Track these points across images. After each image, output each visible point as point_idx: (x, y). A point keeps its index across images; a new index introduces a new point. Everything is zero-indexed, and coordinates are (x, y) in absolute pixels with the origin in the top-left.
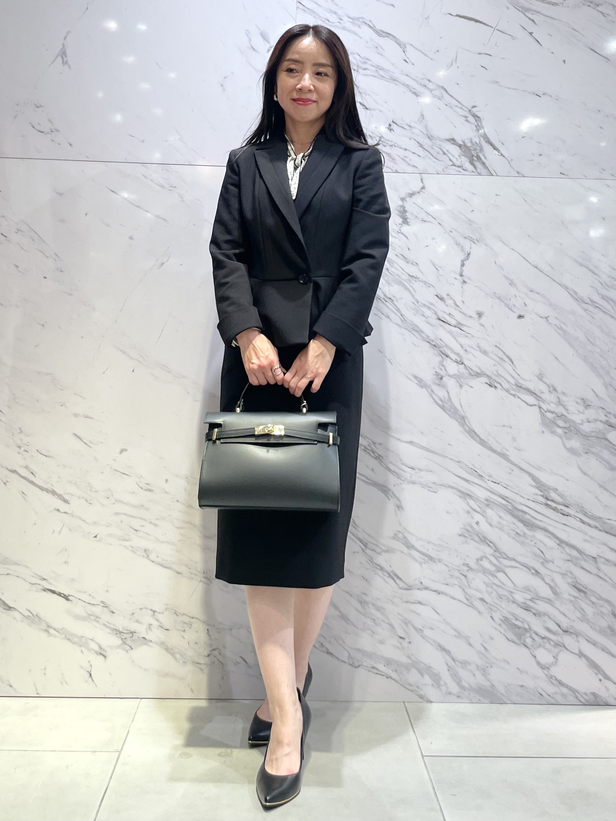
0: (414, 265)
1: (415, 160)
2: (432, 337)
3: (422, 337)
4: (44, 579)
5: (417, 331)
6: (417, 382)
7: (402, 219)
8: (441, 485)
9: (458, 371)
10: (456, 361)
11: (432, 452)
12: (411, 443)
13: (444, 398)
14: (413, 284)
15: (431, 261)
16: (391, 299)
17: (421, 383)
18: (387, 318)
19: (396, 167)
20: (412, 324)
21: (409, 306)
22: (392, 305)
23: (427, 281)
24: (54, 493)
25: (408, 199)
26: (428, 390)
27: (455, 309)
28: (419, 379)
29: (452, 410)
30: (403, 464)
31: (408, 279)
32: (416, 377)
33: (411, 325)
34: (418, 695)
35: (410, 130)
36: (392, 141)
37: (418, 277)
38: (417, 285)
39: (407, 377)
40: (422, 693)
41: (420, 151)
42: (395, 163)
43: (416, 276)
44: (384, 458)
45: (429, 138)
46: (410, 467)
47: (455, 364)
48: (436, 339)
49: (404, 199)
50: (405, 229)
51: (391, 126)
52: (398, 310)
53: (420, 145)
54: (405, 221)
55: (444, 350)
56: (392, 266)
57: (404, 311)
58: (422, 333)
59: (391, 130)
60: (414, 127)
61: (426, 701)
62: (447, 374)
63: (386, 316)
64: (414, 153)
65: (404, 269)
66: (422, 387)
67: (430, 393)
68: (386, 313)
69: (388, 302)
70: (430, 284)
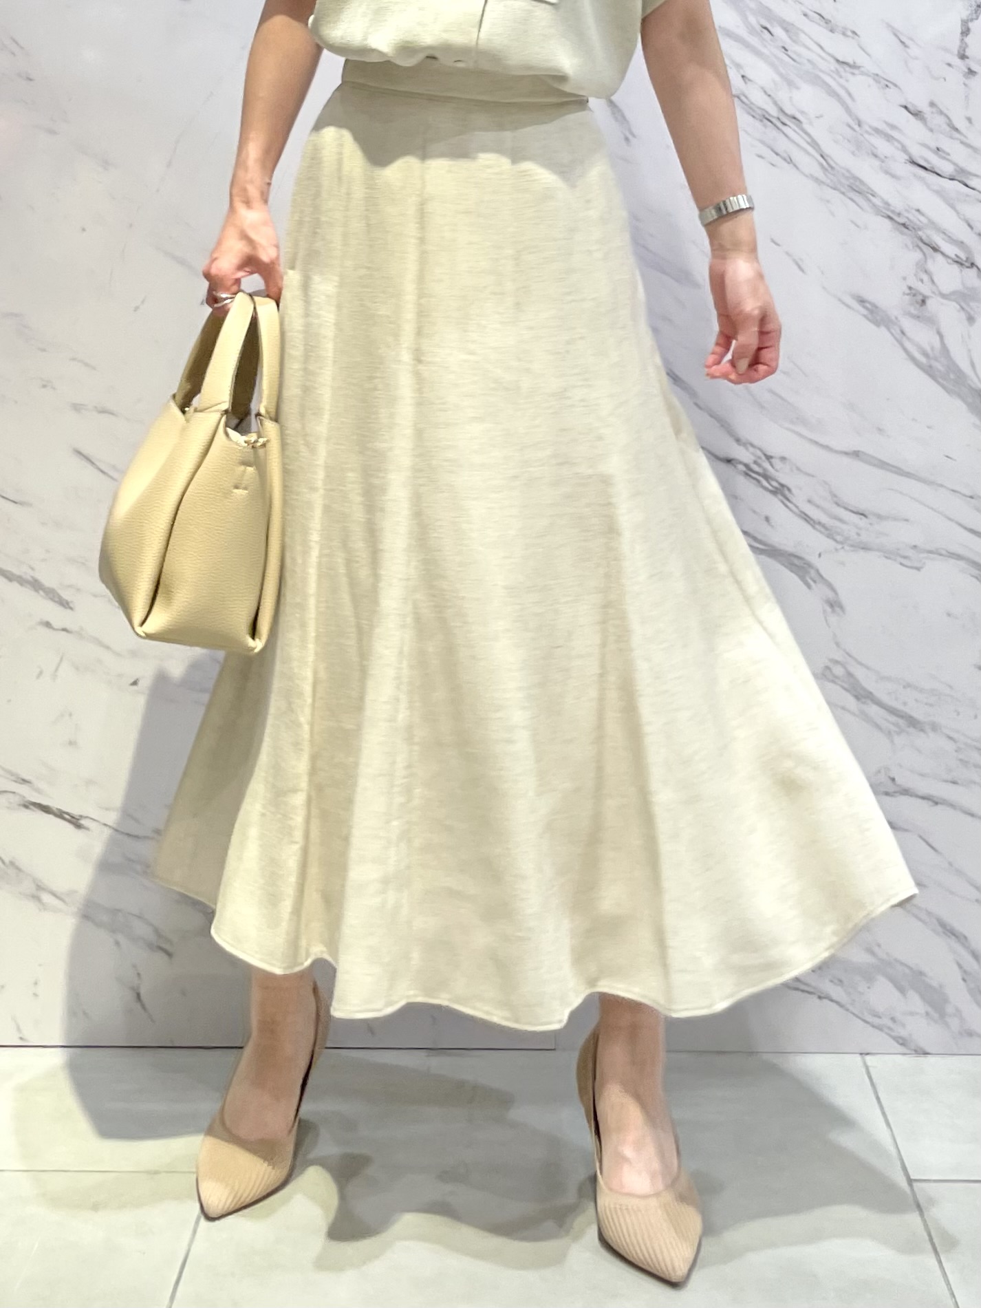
0: (848, 36)
2: (897, 204)
3: (874, 205)
4: (25, 781)
5: (860, 193)
6: (865, 312)
8: (930, 552)
9: (963, 284)
10: (960, 260)
11: (908, 475)
12: (856, 454)
13: (932, 348)
14: (847, 81)
15: (889, 26)
16: (795, 118)
17: (875, 314)
18: (789, 163)
20: (847, 174)
21: (841, 135)
22: (798, 134)
23: (880, 73)
24: (36, 585)
26: (893, 331)
27: (951, 137)
28: (868, 305)
29: (952, 376)
30: (838, 505)
31: (833, 69)
32: (862, 301)
33: (847, 178)
34: (895, 1038)
37: (859, 63)
38: (857, 83)
39: (840, 300)
40: (903, 1033)
43: (855, 63)
44: (794, 490)
46: (855, 510)
47: (956, 266)
48: (906, 210)
52: (814, 144)
55: (928, 236)
56: (794, 41)
57: (828, 147)
58: (873, 196)
61: (913, 1052)
62: (937, 293)
63: (785, 160)
65: (822, 45)
66: (877, 324)
67: (898, 336)
68: (785, 151)
69: (789, 127)
70: (887, 81)
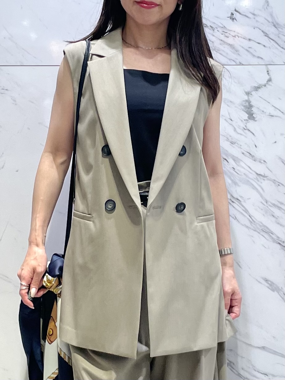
0: (262, 163)
1: (260, 51)
2: (283, 238)
3: (273, 238)
5: (266, 233)
6: (268, 285)
7: (248, 114)
12: (263, 348)
14: (261, 183)
15: (280, 158)
16: (238, 199)
17: (273, 286)
18: (235, 219)
19: (239, 59)
21: (258, 207)
22: (240, 207)
23: (276, 180)
25: (253, 93)
26: (280, 293)
28: (270, 283)
30: (255, 371)
31: (255, 178)
32: (266, 280)
33: (261, 226)
35: (254, 18)
36: (235, 32)
37: (266, 175)
38: (266, 184)
39: (257, 280)
41: (264, 40)
42: (239, 54)
43: (265, 175)
44: (235, 364)
45: (274, 26)
46: (262, 373)
49: (249, 93)
50: (251, 125)
51: (233, 15)
52: (246, 211)
53: (265, 35)
54: (251, 116)
56: (238, 166)
57: (252, 211)
58: (272, 234)
59: (233, 19)
60: (259, 15)
63: (233, 218)
64: (259, 43)
65: (251, 167)
66: (273, 290)
67: (282, 296)
68: (233, 214)
69: (235, 203)
70: (279, 183)
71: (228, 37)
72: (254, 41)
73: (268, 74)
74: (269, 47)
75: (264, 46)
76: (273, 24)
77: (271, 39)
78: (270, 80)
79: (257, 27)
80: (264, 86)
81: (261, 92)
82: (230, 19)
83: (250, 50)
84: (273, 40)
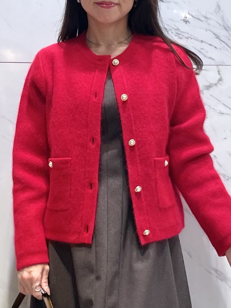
1: (212, 52)
25: (205, 92)
35: (207, 21)
36: (188, 34)
41: (216, 43)
45: (225, 29)
51: (186, 18)
53: (217, 37)
59: (186, 22)
60: (211, 19)
64: (210, 45)
71: (181, 39)
72: (206, 43)
73: (219, 74)
74: (221, 49)
75: (216, 47)
76: (223, 27)
77: (222, 41)
78: (220, 80)
79: (209, 30)
80: (215, 85)
81: (212, 91)
82: (184, 21)
83: (202, 50)
84: (224, 42)
